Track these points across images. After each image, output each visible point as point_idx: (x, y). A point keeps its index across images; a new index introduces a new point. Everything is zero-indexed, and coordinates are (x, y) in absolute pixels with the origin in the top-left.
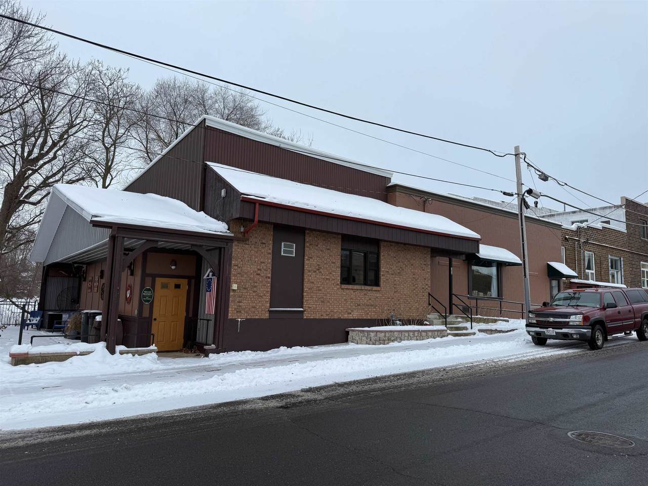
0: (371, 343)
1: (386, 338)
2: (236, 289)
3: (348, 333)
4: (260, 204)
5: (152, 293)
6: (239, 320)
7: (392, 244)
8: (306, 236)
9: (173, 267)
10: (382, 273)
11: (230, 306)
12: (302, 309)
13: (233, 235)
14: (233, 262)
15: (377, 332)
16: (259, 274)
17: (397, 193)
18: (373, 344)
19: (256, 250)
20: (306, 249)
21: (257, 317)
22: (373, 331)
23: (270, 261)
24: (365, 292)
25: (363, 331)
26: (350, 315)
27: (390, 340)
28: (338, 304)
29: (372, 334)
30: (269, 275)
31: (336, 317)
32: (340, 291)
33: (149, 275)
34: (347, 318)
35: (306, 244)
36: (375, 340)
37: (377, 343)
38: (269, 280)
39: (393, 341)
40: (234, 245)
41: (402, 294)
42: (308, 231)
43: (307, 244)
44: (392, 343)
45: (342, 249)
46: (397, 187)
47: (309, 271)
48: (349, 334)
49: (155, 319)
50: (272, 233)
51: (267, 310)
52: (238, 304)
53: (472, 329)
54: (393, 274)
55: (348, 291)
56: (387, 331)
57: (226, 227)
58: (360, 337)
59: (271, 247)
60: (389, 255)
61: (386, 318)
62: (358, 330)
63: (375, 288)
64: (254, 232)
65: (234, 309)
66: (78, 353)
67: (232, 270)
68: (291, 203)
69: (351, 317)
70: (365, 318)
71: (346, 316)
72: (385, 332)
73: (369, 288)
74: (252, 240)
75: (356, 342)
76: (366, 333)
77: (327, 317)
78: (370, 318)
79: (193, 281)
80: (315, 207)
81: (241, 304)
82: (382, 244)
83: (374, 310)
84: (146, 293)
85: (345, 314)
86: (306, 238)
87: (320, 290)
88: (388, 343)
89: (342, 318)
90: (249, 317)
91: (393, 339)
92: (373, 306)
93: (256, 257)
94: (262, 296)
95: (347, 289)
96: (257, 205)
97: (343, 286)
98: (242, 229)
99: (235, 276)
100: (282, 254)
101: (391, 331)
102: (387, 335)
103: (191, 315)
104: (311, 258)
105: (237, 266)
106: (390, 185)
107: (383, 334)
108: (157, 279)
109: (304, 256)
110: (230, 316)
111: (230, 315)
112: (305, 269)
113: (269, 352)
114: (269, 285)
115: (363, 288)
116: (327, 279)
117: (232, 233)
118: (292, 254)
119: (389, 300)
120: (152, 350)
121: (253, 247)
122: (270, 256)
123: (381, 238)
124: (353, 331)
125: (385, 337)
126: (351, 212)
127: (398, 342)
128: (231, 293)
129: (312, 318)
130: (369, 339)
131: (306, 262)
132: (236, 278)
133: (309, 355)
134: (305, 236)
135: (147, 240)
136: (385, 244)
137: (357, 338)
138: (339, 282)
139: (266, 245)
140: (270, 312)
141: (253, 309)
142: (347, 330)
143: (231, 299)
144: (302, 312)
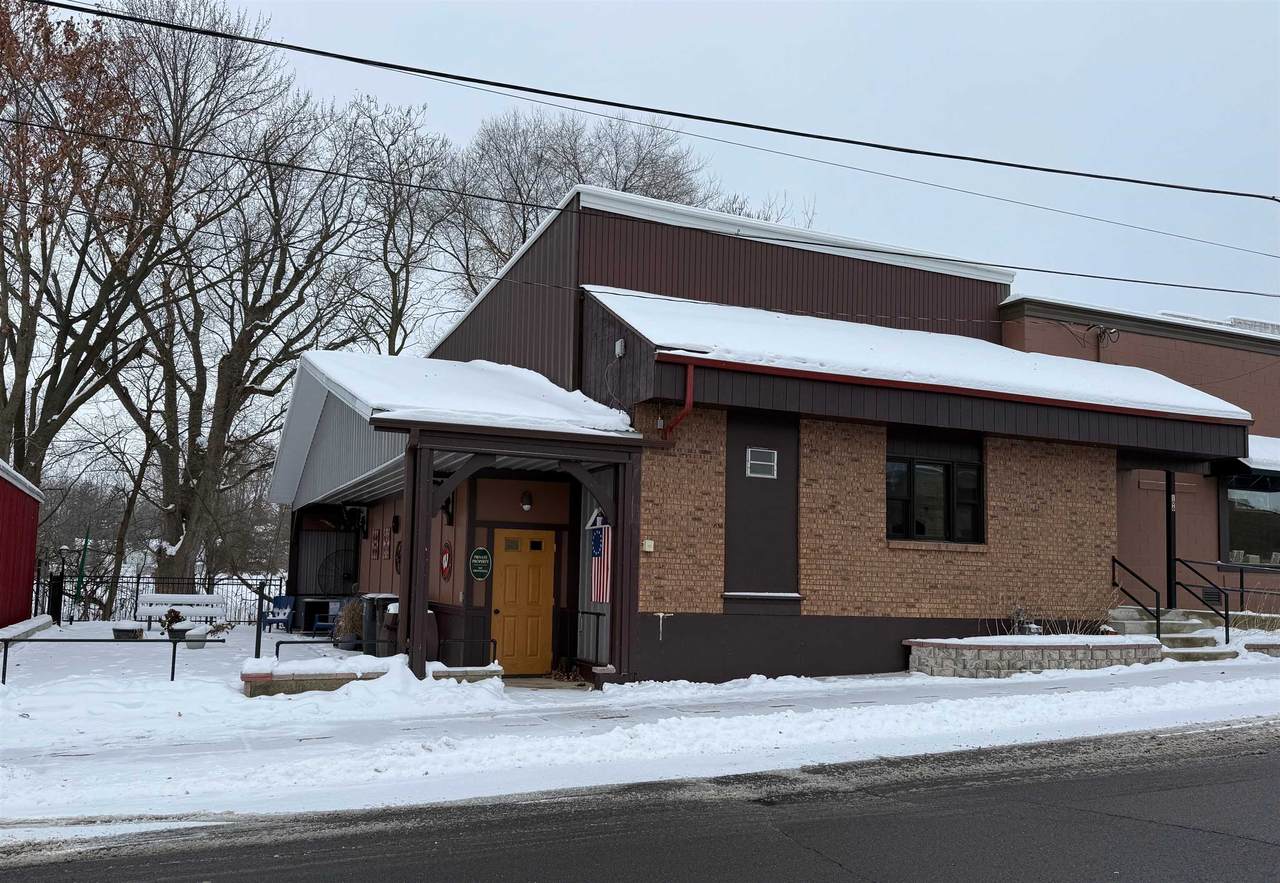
0: (966, 673)
1: (1004, 663)
2: (652, 550)
3: (908, 650)
4: (696, 367)
5: (488, 558)
6: (661, 615)
7: (1014, 441)
8: (802, 431)
9: (526, 507)
10: (990, 513)
11: (641, 587)
12: (796, 595)
13: (641, 436)
14: (643, 494)
15: (980, 648)
16: (699, 519)
17: (1027, 320)
18: (972, 676)
19: (690, 466)
20: (804, 461)
21: (698, 611)
22: (970, 647)
23: (721, 489)
24: (949, 557)
25: (946, 646)
26: (912, 610)
27: (1012, 668)
28: (882, 585)
29: (969, 654)
30: (721, 521)
31: (878, 612)
32: (887, 556)
33: (484, 524)
34: (905, 616)
35: (801, 450)
36: (977, 669)
37: (981, 674)
38: (722, 531)
39: (1020, 670)
40: (644, 457)
41: (1042, 562)
42: (805, 421)
43: (805, 451)
44: (1018, 675)
45: (889, 459)
46: (1026, 306)
47: (812, 511)
48: (910, 653)
49: (497, 612)
50: (724, 429)
51: (719, 595)
52: (657, 582)
53: (1227, 642)
54: (1017, 515)
55: (905, 555)
56: (1006, 647)
57: (628, 419)
58: (939, 660)
59: (723, 458)
60: (1007, 468)
61: (1003, 617)
62: (932, 644)
63: (972, 548)
64: (685, 428)
65: (648, 594)
66: (359, 675)
67: (642, 510)
68: (765, 359)
69: (914, 613)
70: (949, 616)
71: (902, 612)
72: (1001, 649)
73: (953, 546)
74: (680, 446)
75: (928, 670)
76: (953, 652)
77: (857, 614)
78: (961, 616)
79: (565, 535)
80: (821, 365)
81: (663, 582)
82: (989, 443)
83: (973, 597)
84: (478, 560)
85: (900, 607)
86: (802, 436)
87: (839, 553)
88: (1008, 675)
89: (893, 615)
90: (680, 610)
91: (1020, 664)
92: (968, 588)
93: (692, 482)
94: (706, 566)
95: (902, 549)
96: (691, 369)
97: (895, 544)
98: (660, 424)
99: (648, 522)
100: (748, 473)
101: (1015, 648)
102: (1006, 655)
103: (564, 604)
104: (815, 481)
105: (652, 501)
106: (1007, 300)
107: (996, 654)
108: (496, 530)
109: (798, 477)
110: (642, 607)
111: (641, 604)
112: (802, 505)
113: (727, 684)
114: (721, 541)
115: (943, 548)
116: (853, 527)
117: (640, 432)
118: (771, 473)
119: (1011, 574)
120: (495, 671)
121: (684, 459)
122: (722, 479)
123: (987, 429)
124: (921, 645)
125: (1001, 659)
126: (909, 372)
127: (1035, 673)
128: (643, 560)
129: (821, 614)
130: (961, 666)
131: (803, 490)
132: (651, 527)
133: (818, 695)
134: (799, 432)
135: (476, 453)
136: (999, 441)
137: (932, 662)
138: (883, 535)
139: (714, 455)
140: (726, 599)
141: (689, 594)
142: (905, 642)
143: (642, 571)
144: (797, 601)
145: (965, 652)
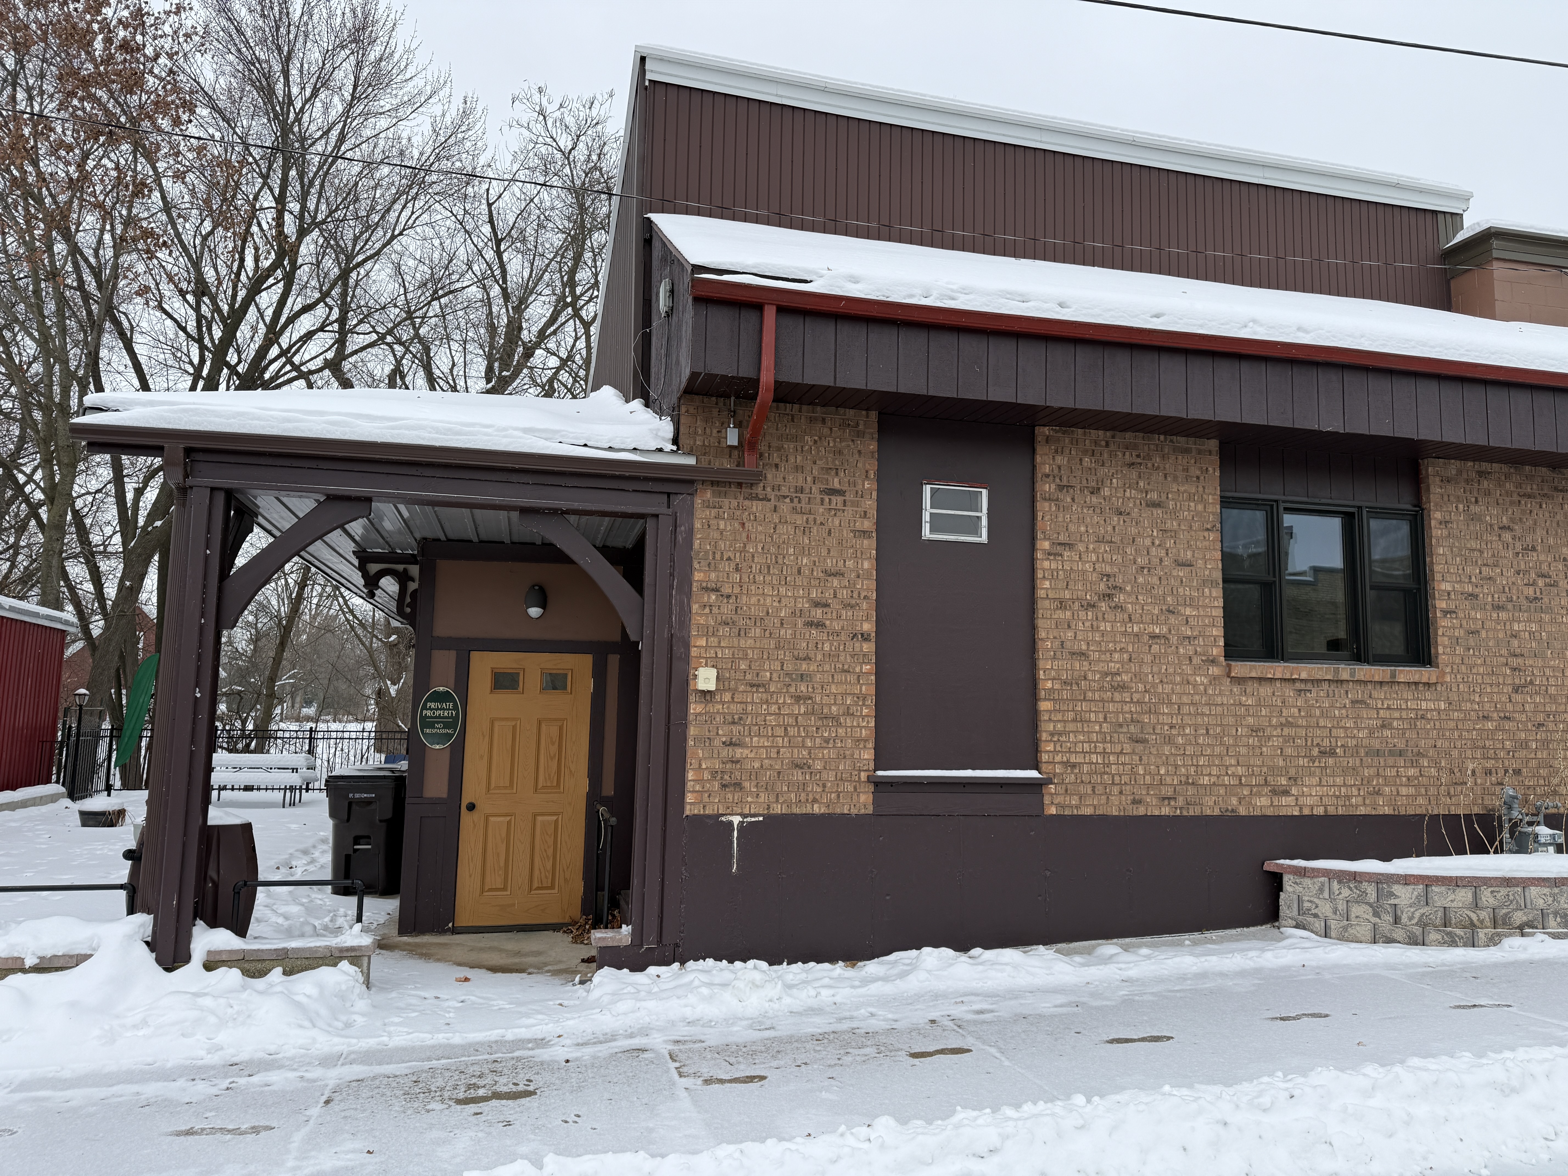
0: (1399, 934)
1: (1483, 914)
2: (712, 687)
3: (1276, 881)
5: (455, 708)
6: (736, 820)
7: (1485, 466)
8: (1039, 449)
9: (534, 612)
10: (1441, 604)
11: (691, 762)
12: (1033, 774)
13: (691, 461)
14: (697, 576)
15: (1428, 881)
16: (820, 625)
17: (1496, 265)
18: (1414, 941)
19: (800, 520)
20: (1043, 508)
21: (817, 809)
22: (1407, 880)
23: (866, 565)
24: (1357, 693)
25: (1355, 876)
26: (1284, 800)
27: (1503, 926)
28: (1217, 750)
29: (1404, 895)
30: (868, 627)
31: (1210, 807)
32: (1228, 693)
33: (447, 643)
34: (1269, 812)
35: (1038, 486)
36: (1424, 927)
37: (1433, 936)
38: (869, 647)
39: (1522, 930)
40: (698, 501)
41: (1553, 698)
42: (1046, 430)
43: (1046, 487)
44: (1516, 941)
45: (1226, 502)
46: (1495, 243)
47: (1062, 605)
48: (1280, 888)
49: (471, 807)
50: (873, 446)
51: (863, 776)
52: (725, 752)
54: (1498, 608)
55: (1265, 690)
56: (1486, 881)
57: (666, 427)
58: (1342, 906)
59: (870, 504)
60: (1475, 518)
61: (1476, 810)
62: (1326, 873)
63: (1407, 673)
64: (789, 446)
65: (707, 776)
67: (695, 607)
69: (1288, 806)
70: (1362, 811)
71: (1262, 804)
72: (1475, 883)
73: (1364, 671)
74: (779, 481)
75: (1319, 925)
76: (1371, 891)
77: (1166, 811)
78: (1387, 811)
79: (614, 661)
81: (739, 752)
82: (1433, 470)
83: (1411, 772)
84: (433, 710)
85: (1259, 795)
86: (1038, 459)
87: (1122, 687)
88: (1493, 941)
89: (1242, 811)
90: (777, 809)
91: (1519, 917)
92: (1401, 754)
93: (803, 551)
94: (835, 718)
95: (1260, 679)
96: (770, 313)
97: (1241, 668)
98: (732, 437)
99: (711, 632)
100: (927, 533)
101: (1508, 882)
102: (1487, 896)
104: (1070, 546)
105: (716, 590)
106: (1460, 237)
107: (1464, 896)
108: (475, 656)
109: (1033, 539)
110: (692, 804)
111: (689, 798)
112: (1041, 593)
113: (872, 967)
114: (866, 668)
115: (1345, 676)
116: (1153, 637)
117: (690, 453)
118: (976, 532)
119: (1490, 725)
121: (785, 507)
122: (870, 545)
124: (1302, 873)
125: (1476, 905)
127: (1555, 936)
128: (695, 708)
129: (1088, 811)
130: (1390, 918)
131: (1044, 565)
132: (713, 641)
134: (1034, 451)
135: (332, 498)
136: (1453, 467)
137: (1325, 909)
138: (1218, 651)
139: (849, 497)
140: (880, 785)
141: (798, 776)
142: (1270, 866)
143: (692, 731)
144: (1035, 786)
145: (1397, 889)
